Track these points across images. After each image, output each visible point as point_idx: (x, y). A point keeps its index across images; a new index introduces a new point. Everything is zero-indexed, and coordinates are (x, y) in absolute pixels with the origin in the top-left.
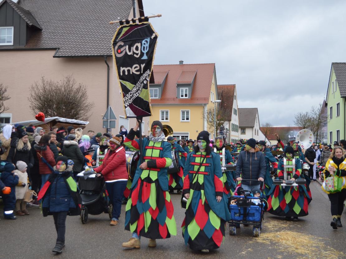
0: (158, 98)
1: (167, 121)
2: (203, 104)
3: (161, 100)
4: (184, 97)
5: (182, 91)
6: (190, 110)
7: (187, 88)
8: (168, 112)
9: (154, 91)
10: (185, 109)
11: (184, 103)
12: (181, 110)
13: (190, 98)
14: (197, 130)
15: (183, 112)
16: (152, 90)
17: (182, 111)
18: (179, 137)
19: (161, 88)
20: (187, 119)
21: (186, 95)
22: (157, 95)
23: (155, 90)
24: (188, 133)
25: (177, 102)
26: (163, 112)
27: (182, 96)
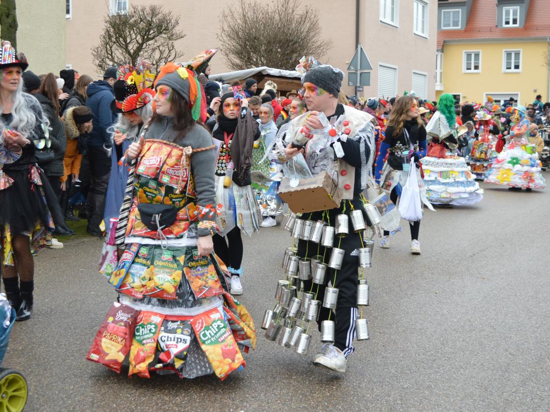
0: (459, 28)
1: (476, 71)
2: (548, 38)
3: (466, 31)
4: (511, 25)
5: (508, 13)
6: (521, 50)
7: (518, 8)
8: (479, 54)
9: (452, 13)
10: (513, 49)
11: (510, 36)
12: (504, 50)
13: (522, 27)
14: (535, 89)
15: (509, 55)
16: (449, 12)
17: (506, 51)
18: (499, 101)
19: (465, 8)
20: (517, 67)
21: (515, 21)
22: (459, 21)
23: (454, 12)
24: (517, 94)
25: (496, 35)
26: (469, 56)
27: (507, 23)
